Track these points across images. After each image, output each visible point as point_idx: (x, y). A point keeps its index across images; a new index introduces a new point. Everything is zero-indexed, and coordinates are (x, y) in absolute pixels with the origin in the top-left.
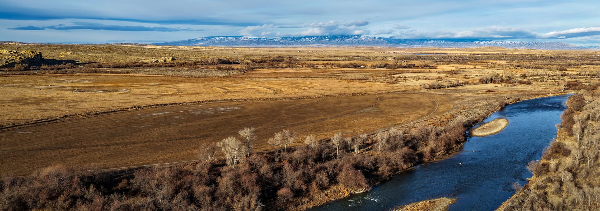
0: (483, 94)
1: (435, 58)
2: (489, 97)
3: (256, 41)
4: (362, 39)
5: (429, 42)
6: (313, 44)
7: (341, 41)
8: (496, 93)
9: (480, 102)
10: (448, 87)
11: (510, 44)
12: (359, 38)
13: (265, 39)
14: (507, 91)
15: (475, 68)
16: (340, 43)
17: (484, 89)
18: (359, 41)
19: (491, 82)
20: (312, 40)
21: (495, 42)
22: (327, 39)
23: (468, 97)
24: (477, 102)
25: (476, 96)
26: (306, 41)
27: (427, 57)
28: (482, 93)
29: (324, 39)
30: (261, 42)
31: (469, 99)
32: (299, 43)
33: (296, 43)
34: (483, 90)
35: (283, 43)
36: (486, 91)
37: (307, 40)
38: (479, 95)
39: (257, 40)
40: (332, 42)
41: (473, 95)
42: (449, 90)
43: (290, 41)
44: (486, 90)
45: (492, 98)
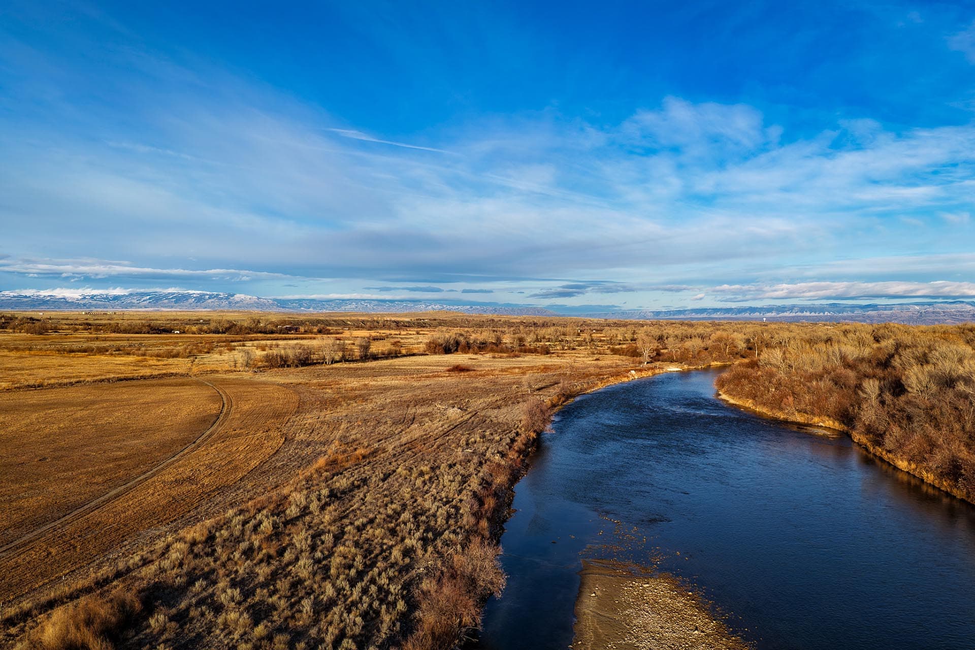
0: (440, 379)
1: (349, 323)
2: (463, 386)
3: (27, 301)
6: (146, 307)
7: (199, 304)
8: (478, 373)
9: (430, 409)
10: (334, 361)
13: (49, 298)
14: (509, 368)
15: (418, 333)
17: (442, 366)
19: (456, 350)
20: (144, 301)
22: (172, 298)
23: (385, 389)
24: (420, 410)
25: (415, 384)
26: (131, 302)
27: (335, 321)
28: (435, 376)
29: (166, 299)
30: (39, 304)
31: (389, 398)
32: (118, 305)
33: (112, 305)
34: (441, 368)
35: (84, 306)
36: (449, 371)
37: (135, 301)
38: (428, 382)
39: (30, 299)
41: (407, 382)
42: (336, 368)
43: (100, 303)
44: (448, 368)
45: (476, 389)
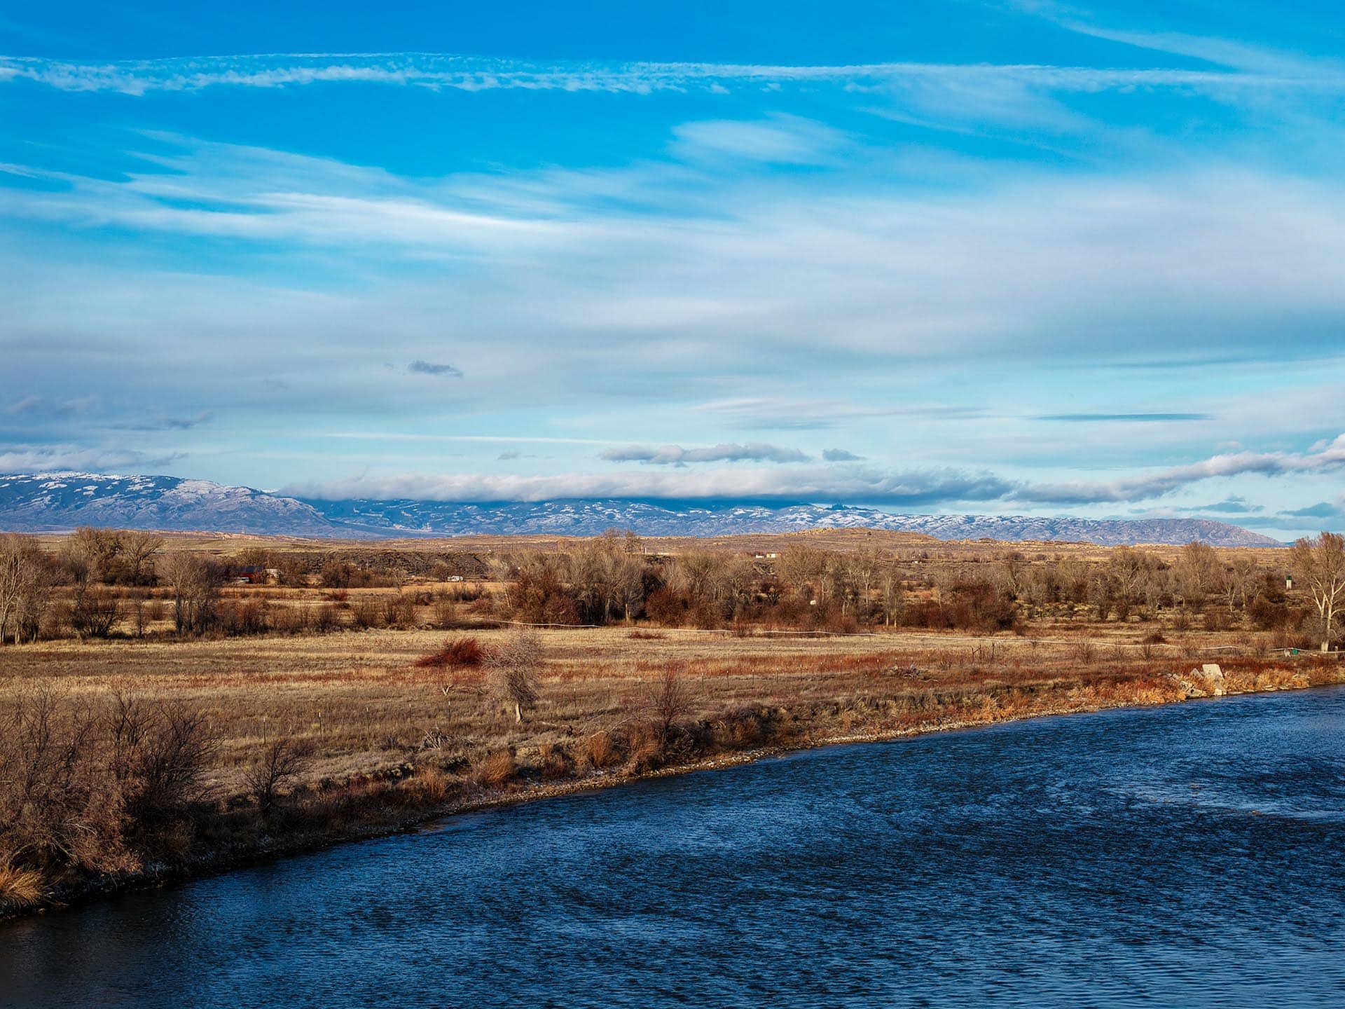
4: (185, 496)
5: (553, 517)
7: (64, 512)
11: (967, 527)
12: (168, 493)
16: (58, 522)
18: (163, 509)
21: (891, 518)
40: (10, 513)
